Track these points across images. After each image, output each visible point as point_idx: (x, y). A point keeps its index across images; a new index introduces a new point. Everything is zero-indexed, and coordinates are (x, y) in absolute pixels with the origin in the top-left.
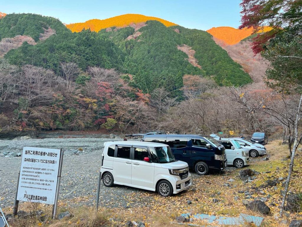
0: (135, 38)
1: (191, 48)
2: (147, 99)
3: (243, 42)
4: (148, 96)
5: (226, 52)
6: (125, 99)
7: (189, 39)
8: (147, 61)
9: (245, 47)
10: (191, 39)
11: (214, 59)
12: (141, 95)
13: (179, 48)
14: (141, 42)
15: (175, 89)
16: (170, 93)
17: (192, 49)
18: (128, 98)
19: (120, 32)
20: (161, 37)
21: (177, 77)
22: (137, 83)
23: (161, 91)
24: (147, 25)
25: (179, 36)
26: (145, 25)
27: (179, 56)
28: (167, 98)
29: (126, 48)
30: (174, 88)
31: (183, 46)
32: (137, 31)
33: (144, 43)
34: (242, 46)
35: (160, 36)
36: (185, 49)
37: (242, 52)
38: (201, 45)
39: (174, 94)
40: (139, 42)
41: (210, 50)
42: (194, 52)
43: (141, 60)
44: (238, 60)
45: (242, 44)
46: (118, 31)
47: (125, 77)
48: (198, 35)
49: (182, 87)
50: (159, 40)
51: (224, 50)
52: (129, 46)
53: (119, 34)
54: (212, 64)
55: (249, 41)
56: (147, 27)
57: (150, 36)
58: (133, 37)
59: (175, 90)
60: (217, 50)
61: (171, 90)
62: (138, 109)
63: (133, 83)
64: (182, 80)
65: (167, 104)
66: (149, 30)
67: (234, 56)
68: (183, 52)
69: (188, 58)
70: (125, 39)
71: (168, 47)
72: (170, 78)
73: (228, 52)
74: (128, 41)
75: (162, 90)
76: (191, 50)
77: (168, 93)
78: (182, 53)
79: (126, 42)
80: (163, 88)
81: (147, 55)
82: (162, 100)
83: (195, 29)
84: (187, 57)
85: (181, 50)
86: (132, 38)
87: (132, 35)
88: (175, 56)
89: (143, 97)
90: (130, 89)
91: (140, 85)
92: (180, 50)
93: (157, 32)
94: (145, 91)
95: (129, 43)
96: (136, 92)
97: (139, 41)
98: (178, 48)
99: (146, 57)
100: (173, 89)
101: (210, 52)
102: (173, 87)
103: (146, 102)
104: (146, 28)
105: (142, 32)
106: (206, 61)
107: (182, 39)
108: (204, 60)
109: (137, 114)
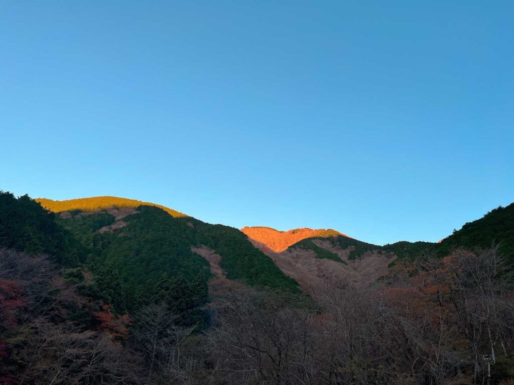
0: (115, 230)
1: (214, 251)
2: (123, 329)
3: (292, 249)
4: (127, 322)
5: (271, 259)
6: (61, 326)
7: (210, 238)
8: (133, 267)
9: (295, 257)
10: (214, 238)
11: (253, 270)
12: (107, 317)
13: (194, 250)
14: (124, 237)
15: (192, 307)
16: (179, 316)
17: (216, 253)
18: (70, 323)
19: (87, 220)
20: (162, 231)
21: (197, 283)
22: (102, 290)
23: (158, 312)
24: (139, 212)
25: (193, 232)
26: (136, 212)
27: (194, 262)
28: (174, 327)
29: (95, 245)
30: (189, 306)
31: (201, 247)
32: (119, 220)
33: (130, 239)
34: (290, 254)
35: (161, 229)
36: (203, 252)
37: (293, 263)
38: (231, 247)
39: (189, 320)
40: (120, 238)
41: (246, 255)
42: (219, 257)
43: (121, 266)
44: (290, 273)
45: (291, 252)
46: (84, 218)
47: (71, 275)
48: (225, 233)
49: (205, 302)
50: (158, 235)
51: (267, 257)
52: (101, 242)
53: (85, 224)
54: (251, 278)
55: (300, 248)
56: (138, 214)
57: (142, 229)
58: (111, 228)
59: (190, 311)
60: (256, 256)
61: (182, 310)
62: (94, 352)
63: (90, 288)
64: (208, 289)
65: (171, 343)
66: (142, 219)
67: (283, 267)
68: (200, 256)
69: (210, 267)
70: (94, 231)
71: (174, 246)
72: (180, 284)
73: (274, 260)
74: (100, 235)
75: (160, 310)
76: (213, 255)
77: (175, 317)
78: (199, 258)
79: (96, 236)
80: (164, 304)
81: (134, 258)
82: (160, 333)
83: (220, 225)
84: (208, 264)
85: (197, 252)
86: (109, 230)
87: (109, 227)
88: (186, 262)
89: (112, 323)
90: (81, 301)
91: (110, 295)
92: (195, 253)
93: (155, 224)
94: (119, 311)
95: (102, 238)
96: (96, 310)
97: (121, 235)
98: (192, 250)
99: (131, 261)
100: (188, 309)
101: (246, 258)
102: (187, 303)
103: (119, 335)
104: (137, 217)
105: (129, 222)
106: (240, 273)
107: (198, 236)
108: (236, 270)
109: (88, 369)
